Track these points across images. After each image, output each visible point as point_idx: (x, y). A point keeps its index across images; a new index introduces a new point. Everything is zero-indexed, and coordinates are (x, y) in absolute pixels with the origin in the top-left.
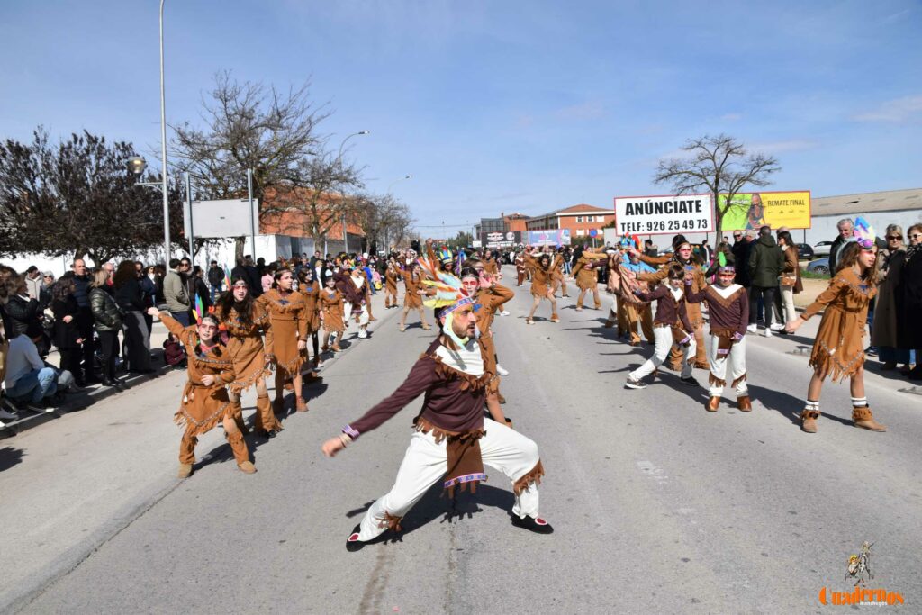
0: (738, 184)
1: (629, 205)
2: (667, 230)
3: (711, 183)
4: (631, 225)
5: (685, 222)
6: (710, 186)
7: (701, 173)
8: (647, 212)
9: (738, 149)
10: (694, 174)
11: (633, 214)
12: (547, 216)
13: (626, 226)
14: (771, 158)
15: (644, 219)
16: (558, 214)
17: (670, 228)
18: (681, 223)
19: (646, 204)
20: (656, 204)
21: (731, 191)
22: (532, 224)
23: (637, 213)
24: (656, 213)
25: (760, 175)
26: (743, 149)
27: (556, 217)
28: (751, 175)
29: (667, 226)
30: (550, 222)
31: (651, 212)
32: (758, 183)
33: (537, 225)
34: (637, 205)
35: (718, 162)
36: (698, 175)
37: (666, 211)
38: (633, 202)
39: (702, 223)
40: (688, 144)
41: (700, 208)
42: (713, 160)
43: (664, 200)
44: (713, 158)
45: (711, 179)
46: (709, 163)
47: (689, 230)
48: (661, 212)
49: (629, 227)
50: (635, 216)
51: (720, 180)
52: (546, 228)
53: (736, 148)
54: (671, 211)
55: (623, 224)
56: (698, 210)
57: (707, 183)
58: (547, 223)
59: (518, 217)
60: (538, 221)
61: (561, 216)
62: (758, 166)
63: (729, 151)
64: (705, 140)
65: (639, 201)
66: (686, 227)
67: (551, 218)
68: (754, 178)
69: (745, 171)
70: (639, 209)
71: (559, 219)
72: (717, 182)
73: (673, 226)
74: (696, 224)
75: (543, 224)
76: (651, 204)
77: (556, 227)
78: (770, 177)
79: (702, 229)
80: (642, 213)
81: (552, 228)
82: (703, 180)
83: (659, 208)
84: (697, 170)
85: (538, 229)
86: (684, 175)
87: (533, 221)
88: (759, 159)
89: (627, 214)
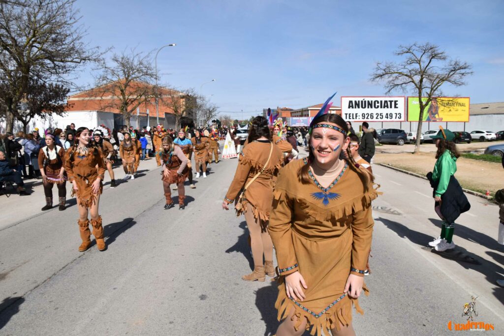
0: (438, 83)
1: (351, 102)
2: (374, 119)
3: (416, 82)
4: (351, 115)
5: (387, 114)
6: (415, 84)
7: (409, 74)
8: (362, 107)
9: (440, 55)
10: (403, 74)
11: (353, 108)
12: (302, 109)
13: (348, 116)
14: (465, 64)
15: (360, 111)
16: (309, 109)
17: (377, 118)
18: (384, 115)
19: (362, 102)
20: (368, 101)
21: (432, 89)
22: (294, 113)
23: (355, 108)
24: (368, 107)
25: (456, 77)
26: (445, 55)
27: (308, 110)
28: (448, 77)
29: (375, 116)
30: (304, 113)
31: (365, 107)
32: (455, 83)
33: (297, 114)
34: (356, 102)
35: (423, 65)
36: (406, 75)
37: (375, 107)
38: (353, 100)
39: (398, 116)
40: (399, 50)
41: (397, 106)
42: (419, 64)
43: (373, 99)
44: (419, 62)
45: (417, 78)
46: (416, 66)
47: (389, 119)
48: (371, 107)
49: (350, 116)
50: (354, 109)
51: (424, 80)
52: (302, 116)
53: (439, 54)
54: (378, 107)
55: (346, 114)
56: (395, 107)
57: (413, 82)
58: (302, 113)
59: (286, 110)
60: (298, 112)
61: (311, 110)
62: (454, 70)
63: (434, 56)
64: (414, 47)
65: (357, 99)
66: (387, 118)
67: (305, 111)
68: (452, 79)
69: (443, 73)
70: (357, 105)
71: (310, 111)
72: (421, 81)
73: (379, 117)
74: (394, 116)
75: (300, 114)
76: (365, 102)
77: (308, 115)
78: (465, 79)
79: (397, 119)
80: (359, 107)
81: (305, 116)
82: (410, 80)
83: (370, 105)
84: (405, 71)
85: (298, 116)
86: (395, 75)
87: (295, 112)
88: (456, 64)
89: (349, 107)
